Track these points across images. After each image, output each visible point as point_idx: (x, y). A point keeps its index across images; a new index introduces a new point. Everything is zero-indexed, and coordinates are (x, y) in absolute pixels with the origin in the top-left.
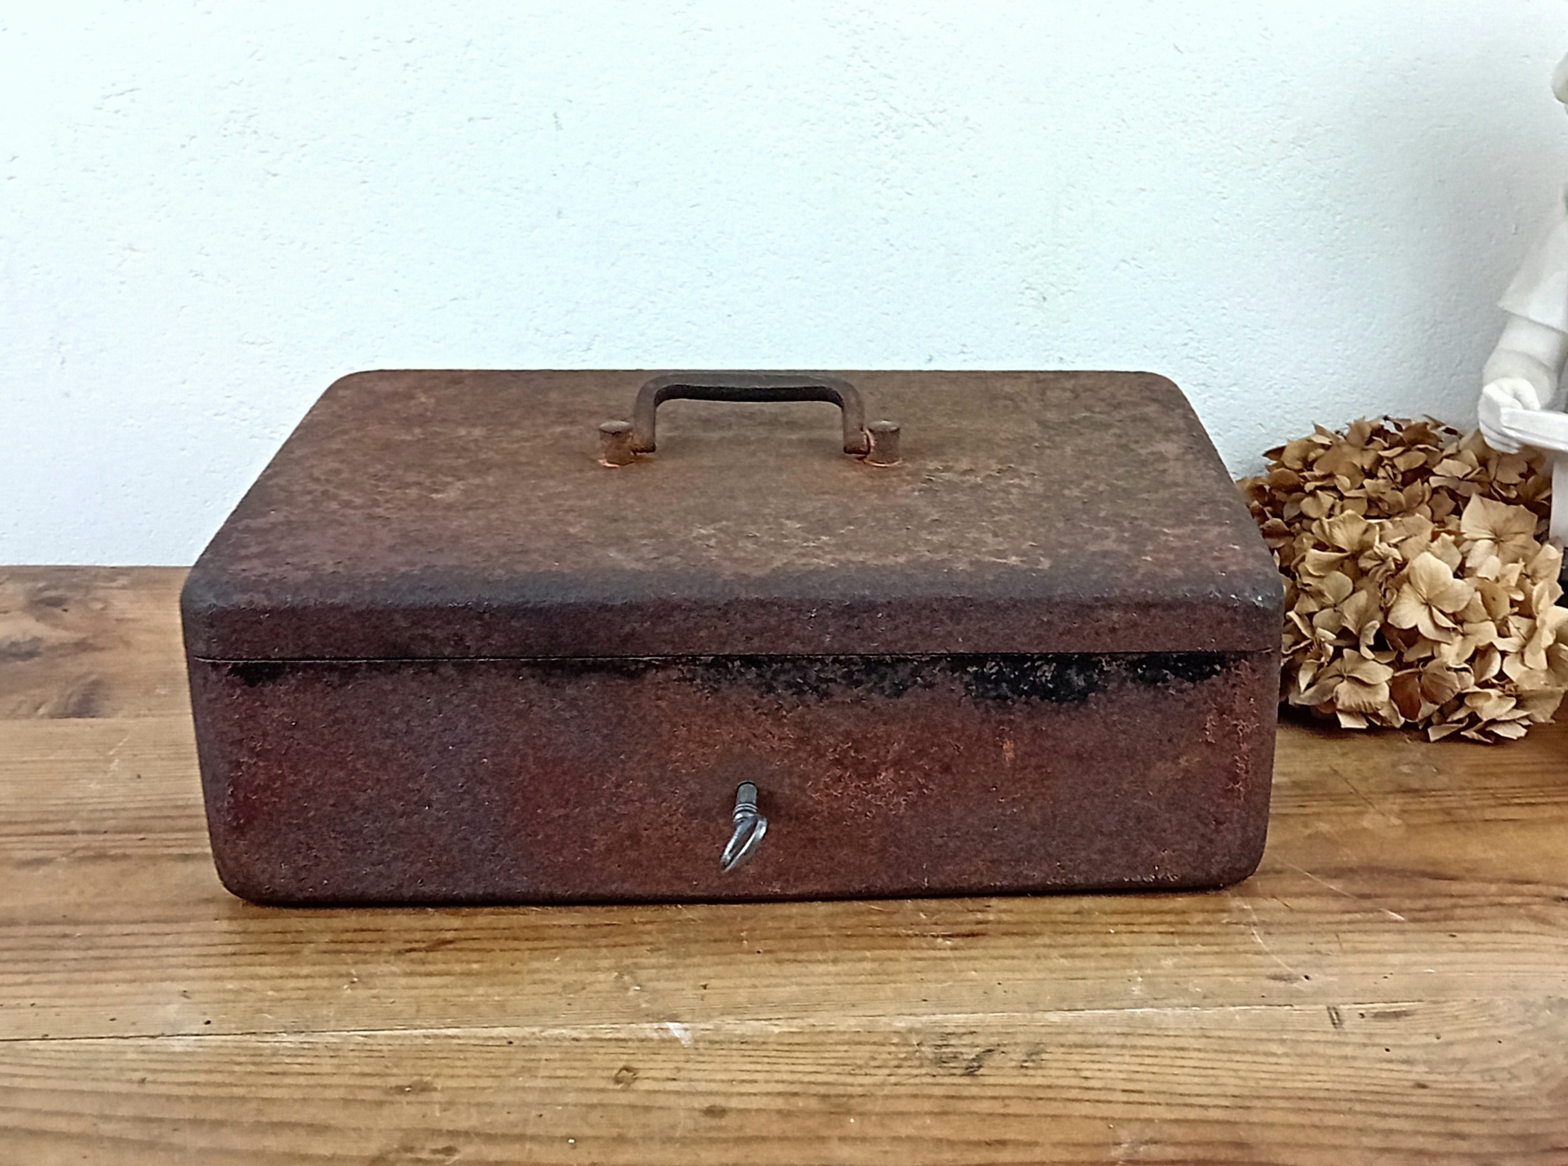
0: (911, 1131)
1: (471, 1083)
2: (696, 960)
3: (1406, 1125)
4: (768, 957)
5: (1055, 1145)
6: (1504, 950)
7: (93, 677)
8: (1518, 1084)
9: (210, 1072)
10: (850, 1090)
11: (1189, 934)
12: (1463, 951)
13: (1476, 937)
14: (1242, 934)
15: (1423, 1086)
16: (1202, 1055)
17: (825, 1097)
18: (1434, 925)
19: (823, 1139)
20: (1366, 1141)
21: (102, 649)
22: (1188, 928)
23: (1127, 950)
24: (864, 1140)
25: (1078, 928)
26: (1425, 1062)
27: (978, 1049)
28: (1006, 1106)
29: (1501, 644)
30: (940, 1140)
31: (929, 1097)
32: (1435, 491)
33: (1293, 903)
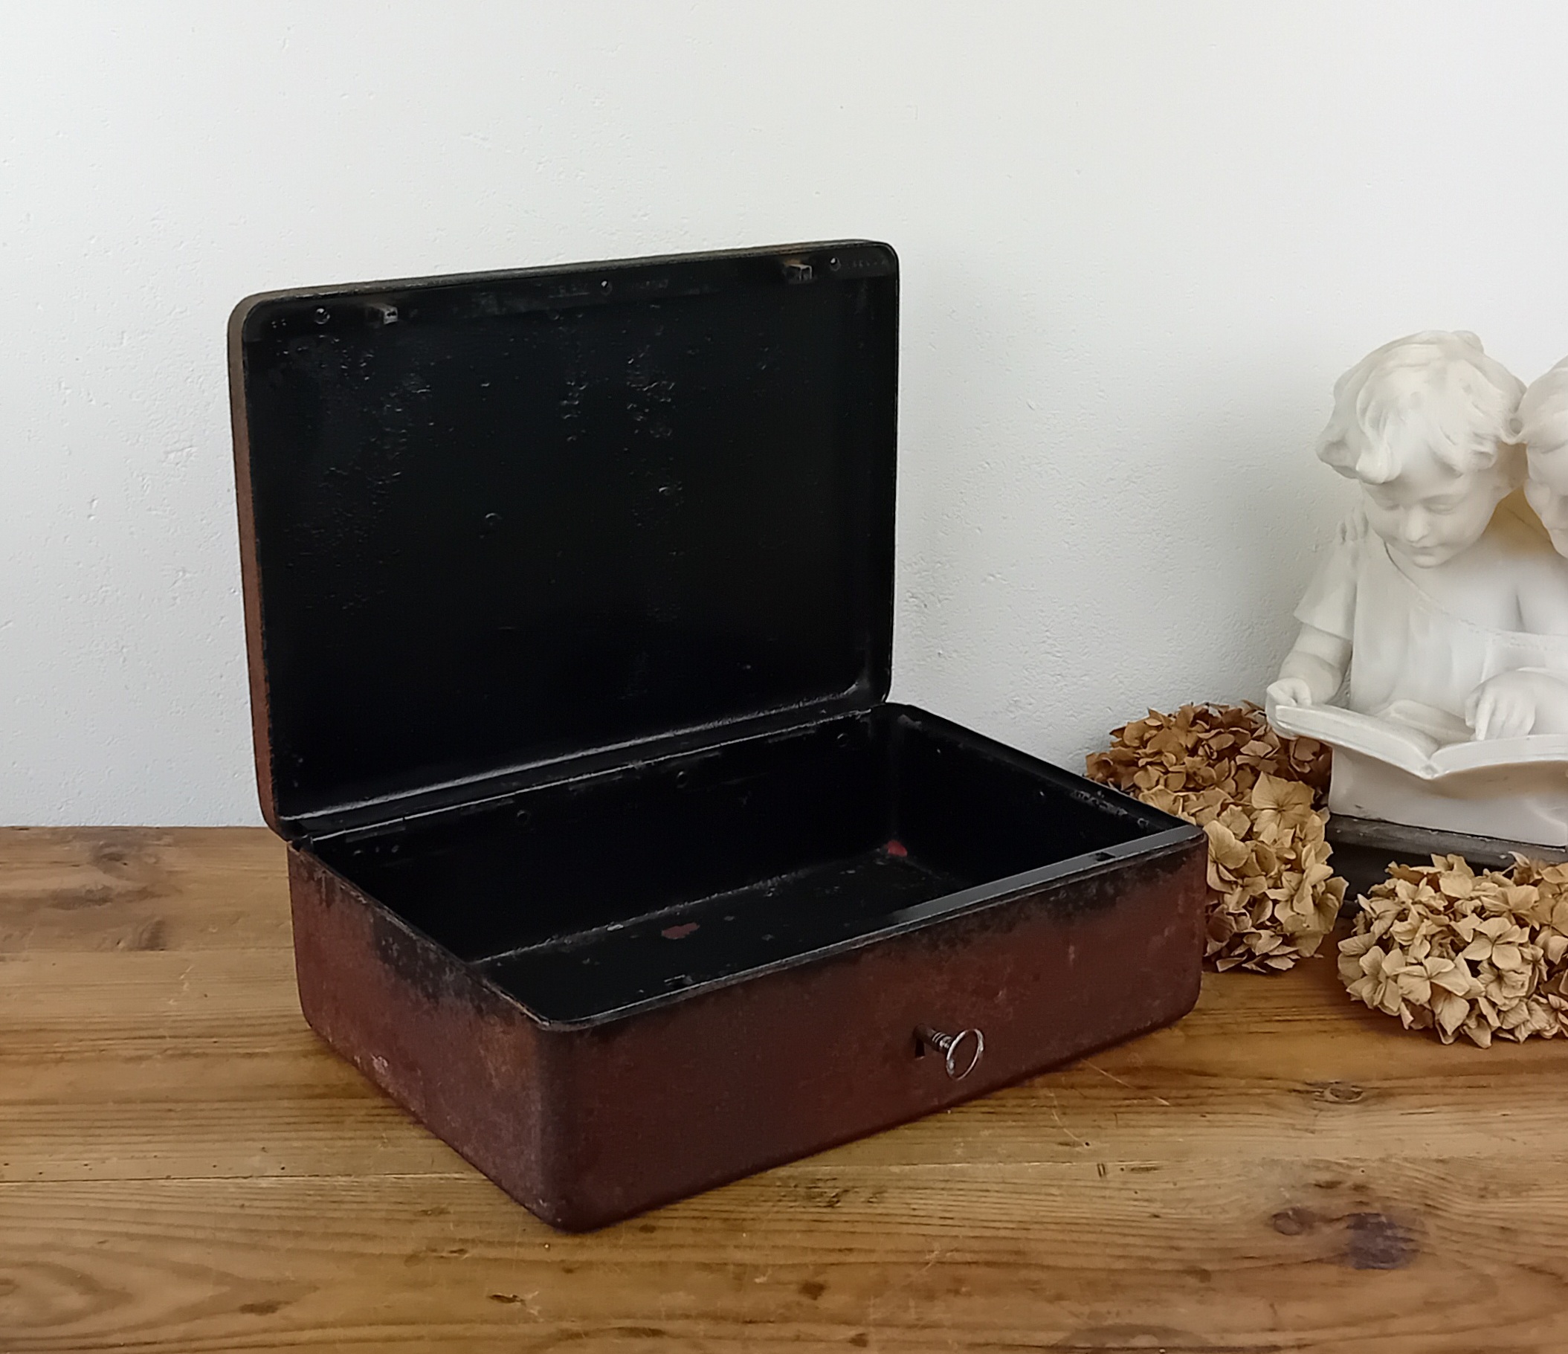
0: (786, 1242)
1: (474, 1209)
3: (1138, 1241)
5: (887, 1252)
6: (1240, 1126)
7: (157, 919)
8: (1228, 1216)
9: (289, 1200)
10: (743, 1216)
11: (1004, 1113)
12: (1209, 1127)
13: (1221, 1117)
14: (1044, 1113)
15: (1157, 1216)
16: (999, 1195)
17: (726, 1220)
18: (1192, 1109)
19: (724, 1247)
20: (1108, 1251)
21: (160, 896)
22: (1004, 1109)
23: (957, 1124)
24: (751, 1248)
26: (1162, 1201)
27: (838, 1190)
28: (854, 1227)
29: (1272, 894)
30: (806, 1248)
31: (800, 1220)
32: (1239, 768)
33: (1087, 1092)
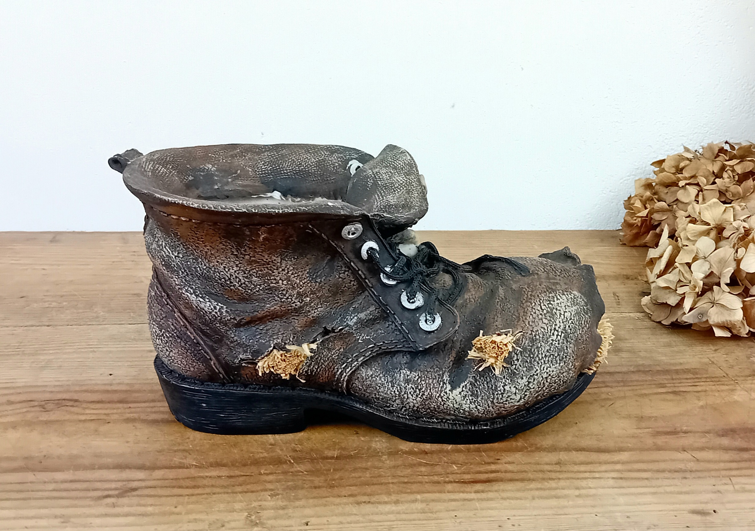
2: (301, 503)
4: (351, 499)
14: (667, 479)
23: (593, 492)
25: (558, 475)
33: (698, 455)
